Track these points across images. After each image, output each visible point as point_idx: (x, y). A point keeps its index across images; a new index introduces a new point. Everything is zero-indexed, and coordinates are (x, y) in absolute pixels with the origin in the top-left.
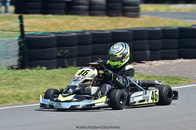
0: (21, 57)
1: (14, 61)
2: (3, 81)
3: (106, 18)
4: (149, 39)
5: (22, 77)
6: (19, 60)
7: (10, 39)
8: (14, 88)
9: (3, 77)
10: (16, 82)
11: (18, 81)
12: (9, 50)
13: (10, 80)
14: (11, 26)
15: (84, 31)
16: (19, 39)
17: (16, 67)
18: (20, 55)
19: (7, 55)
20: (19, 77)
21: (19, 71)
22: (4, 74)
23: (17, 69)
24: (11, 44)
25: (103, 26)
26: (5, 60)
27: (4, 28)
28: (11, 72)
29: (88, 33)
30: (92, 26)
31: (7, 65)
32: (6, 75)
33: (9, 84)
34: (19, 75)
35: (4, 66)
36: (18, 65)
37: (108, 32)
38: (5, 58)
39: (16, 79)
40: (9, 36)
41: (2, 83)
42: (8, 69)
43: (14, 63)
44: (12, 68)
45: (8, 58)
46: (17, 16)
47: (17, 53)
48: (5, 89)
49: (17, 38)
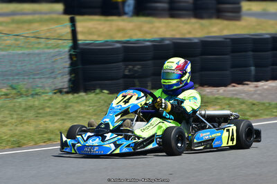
0: (73, 75)
1: (64, 81)
2: (48, 110)
3: (193, 20)
5: (74, 104)
6: (70, 80)
7: (57, 50)
8: (63, 119)
9: (48, 105)
10: (66, 111)
11: (69, 109)
12: (56, 66)
13: (57, 108)
14: (59, 31)
15: (163, 40)
16: (70, 51)
17: (65, 90)
18: (71, 73)
19: (52, 74)
21: (70, 96)
22: (49, 100)
23: (67, 93)
24: (58, 58)
25: (189, 33)
26: (50, 81)
27: (48, 34)
28: (59, 98)
29: (167, 42)
30: (173, 33)
31: (53, 87)
32: (51, 102)
33: (56, 115)
34: (70, 101)
35: (48, 89)
36: (69, 87)
37: (196, 41)
39: (65, 107)
40: (57, 46)
41: (47, 113)
42: (55, 93)
43: (62, 84)
44: (60, 91)
45: (55, 78)
46: (67, 17)
47: (67, 70)
48: (50, 121)
49: (67, 49)
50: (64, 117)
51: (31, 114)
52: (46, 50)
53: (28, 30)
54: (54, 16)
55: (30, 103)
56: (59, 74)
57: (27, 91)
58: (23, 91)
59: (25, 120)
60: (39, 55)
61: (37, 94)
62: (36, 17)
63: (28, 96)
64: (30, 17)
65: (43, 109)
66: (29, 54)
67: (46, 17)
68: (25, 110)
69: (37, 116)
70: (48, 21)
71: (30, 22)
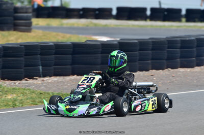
4: (41, 54)
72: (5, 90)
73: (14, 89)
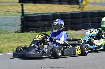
0: (22, 26)
1: (19, 28)
2: (13, 39)
3: (68, 5)
4: (91, 17)
5: (23, 37)
6: (21, 28)
7: (16, 16)
8: (18, 42)
9: (12, 37)
10: (19, 39)
11: (21, 39)
12: (16, 22)
13: (16, 38)
14: (17, 9)
15: (56, 13)
17: (19, 31)
18: (21, 25)
19: (14, 25)
20: (21, 37)
21: (21, 34)
22: (13, 35)
23: (20, 32)
24: (17, 19)
25: (66, 10)
26: (14, 28)
27: (13, 11)
28: (17, 34)
29: (58, 14)
30: (60, 10)
31: (15, 30)
32: (14, 36)
33: (15, 41)
34: (21, 36)
35: (13, 31)
36: (21, 30)
37: (69, 13)
38: (13, 27)
39: (19, 38)
40: (16, 15)
41: (12, 40)
42: (15, 33)
44: (17, 32)
45: (15, 27)
46: (20, 4)
47: (20, 24)
48: (13, 43)
49: (20, 16)
50: (19, 42)
51: (6, 40)
52: (12, 16)
53: (5, 9)
54: (15, 3)
55: (6, 36)
56: (17, 25)
57: (5, 32)
58: (3, 31)
59: (4, 43)
60: (9, 18)
61: (8, 33)
62: (8, 4)
63: (5, 34)
64: (6, 4)
65: (11, 38)
66: (6, 18)
67: (12, 4)
68: (4, 39)
69: (9, 41)
70: (13, 5)
71: (6, 6)
72: (72, 35)
73: (76, 35)
